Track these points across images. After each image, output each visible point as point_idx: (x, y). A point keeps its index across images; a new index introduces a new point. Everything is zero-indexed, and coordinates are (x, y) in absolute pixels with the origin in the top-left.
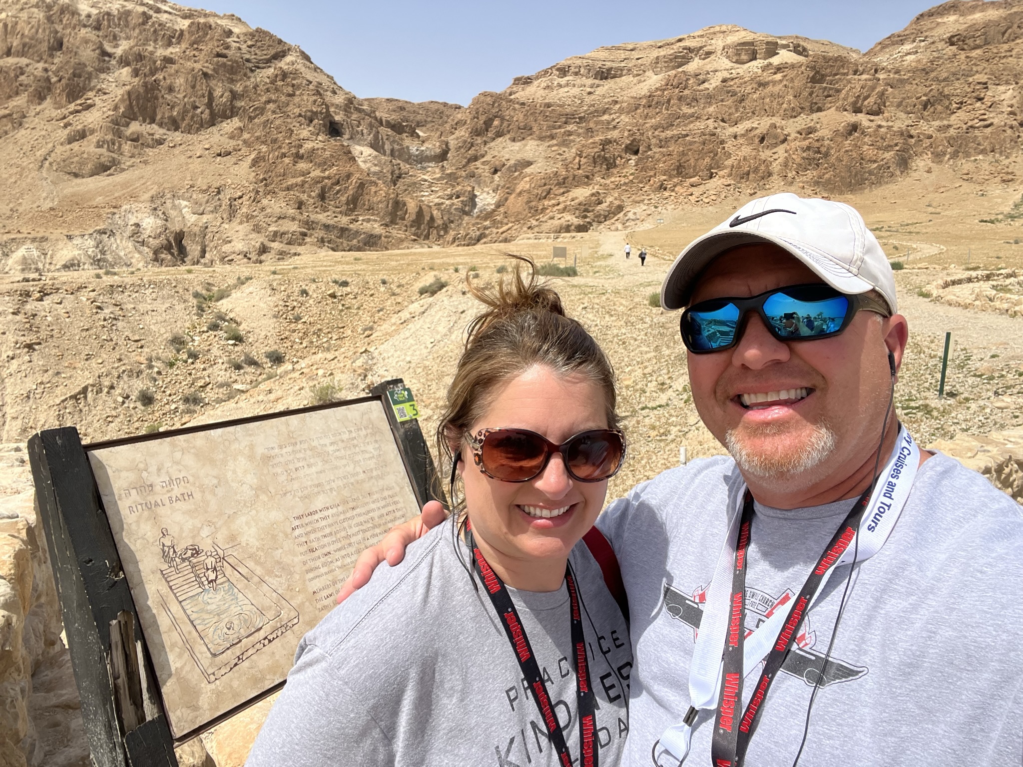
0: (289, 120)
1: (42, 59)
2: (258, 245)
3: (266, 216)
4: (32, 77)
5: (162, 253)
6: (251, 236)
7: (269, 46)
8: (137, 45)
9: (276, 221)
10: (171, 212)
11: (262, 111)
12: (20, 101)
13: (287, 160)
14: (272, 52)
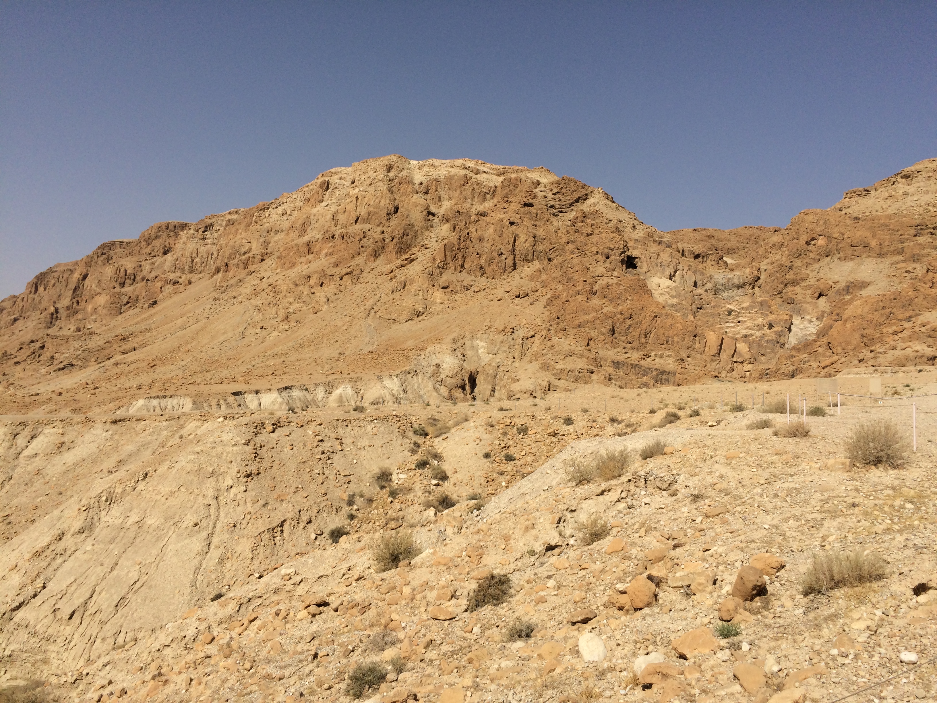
0: (586, 259)
1: (381, 223)
2: (544, 383)
3: (555, 354)
4: (371, 240)
5: (456, 391)
6: (538, 375)
7: (573, 191)
8: (457, 204)
9: (564, 359)
10: (469, 352)
11: (561, 252)
14: (576, 196)
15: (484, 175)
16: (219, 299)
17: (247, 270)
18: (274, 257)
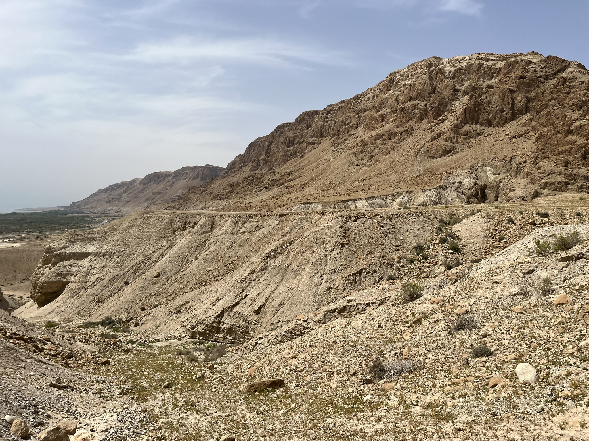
0: (564, 109)
1: (425, 99)
2: (532, 192)
3: (541, 173)
4: (419, 110)
5: (472, 198)
6: (528, 186)
7: (556, 65)
8: (473, 82)
9: (547, 176)
10: (481, 174)
11: (546, 106)
12: (412, 123)
13: (560, 135)
14: (557, 68)
15: (492, 62)
16: (334, 151)
17: (349, 134)
18: (363, 125)
